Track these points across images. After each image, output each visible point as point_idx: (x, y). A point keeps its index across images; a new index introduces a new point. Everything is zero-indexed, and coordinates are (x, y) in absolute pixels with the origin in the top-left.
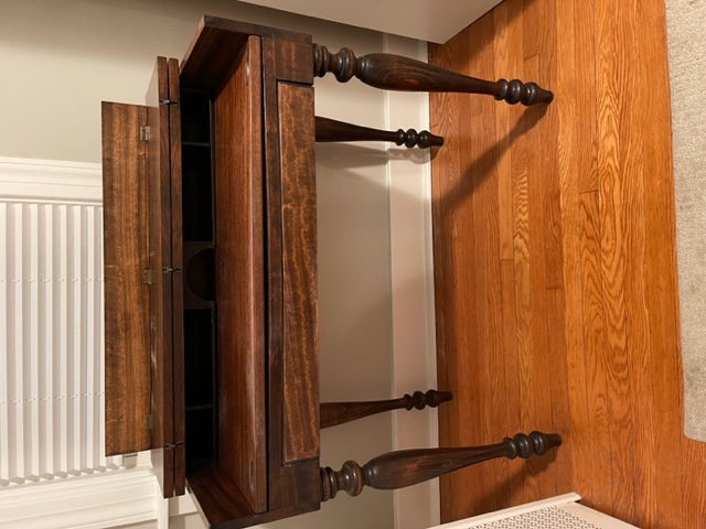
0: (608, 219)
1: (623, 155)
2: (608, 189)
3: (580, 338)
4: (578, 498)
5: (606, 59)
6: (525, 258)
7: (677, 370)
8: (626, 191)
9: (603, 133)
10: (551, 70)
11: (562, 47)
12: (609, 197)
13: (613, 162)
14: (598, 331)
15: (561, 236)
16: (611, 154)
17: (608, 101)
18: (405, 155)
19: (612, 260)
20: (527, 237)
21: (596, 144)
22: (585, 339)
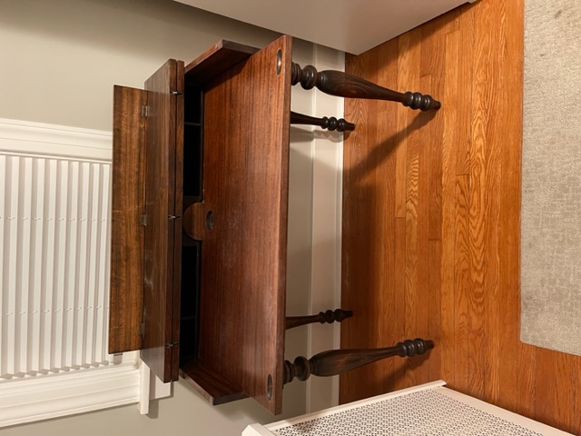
0: (475, 195)
1: (488, 152)
2: (476, 174)
3: (451, 275)
4: (445, 383)
5: (480, 85)
6: (414, 217)
7: (517, 298)
8: (489, 177)
9: (475, 135)
10: (440, 86)
11: (448, 72)
12: (477, 179)
13: (482, 156)
14: (464, 271)
15: (441, 203)
16: (480, 150)
17: (479, 114)
18: (326, 135)
19: (477, 222)
20: (416, 202)
21: (470, 142)
22: (455, 275)
